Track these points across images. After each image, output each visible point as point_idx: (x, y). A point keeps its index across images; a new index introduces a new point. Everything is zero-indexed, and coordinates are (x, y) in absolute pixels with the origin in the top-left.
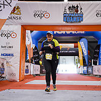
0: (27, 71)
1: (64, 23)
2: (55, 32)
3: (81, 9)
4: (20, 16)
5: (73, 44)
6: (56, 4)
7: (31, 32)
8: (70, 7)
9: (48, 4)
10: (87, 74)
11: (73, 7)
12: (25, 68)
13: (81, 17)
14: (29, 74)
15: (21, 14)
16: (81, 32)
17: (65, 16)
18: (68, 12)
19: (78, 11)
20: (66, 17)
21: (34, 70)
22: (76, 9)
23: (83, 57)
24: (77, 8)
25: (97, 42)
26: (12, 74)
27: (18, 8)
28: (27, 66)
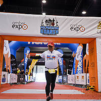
0: (4, 80)
2: (33, 43)
3: (57, 22)
6: (34, 17)
7: (10, 42)
8: (47, 21)
10: (62, 82)
12: (2, 77)
14: (6, 83)
16: (57, 44)
18: (45, 25)
19: (54, 24)
20: (43, 29)
21: (12, 79)
22: (52, 22)
23: (59, 67)
24: (54, 22)
25: (72, 53)
28: (4, 75)
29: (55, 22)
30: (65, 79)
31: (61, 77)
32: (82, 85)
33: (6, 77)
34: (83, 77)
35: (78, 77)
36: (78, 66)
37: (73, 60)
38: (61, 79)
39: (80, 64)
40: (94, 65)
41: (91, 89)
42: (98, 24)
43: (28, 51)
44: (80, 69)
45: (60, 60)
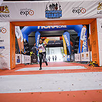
0: (18, 61)
1: (46, 19)
3: (60, 7)
4: (8, 14)
5: (59, 38)
6: (39, 3)
8: (50, 5)
9: (32, 3)
10: (70, 61)
11: (53, 5)
13: (60, 13)
15: (9, 12)
18: (49, 9)
19: (57, 8)
20: (48, 14)
23: (67, 48)
25: (77, 35)
26: (5, 64)
27: (6, 7)
29: (58, 6)
30: (72, 58)
31: (69, 56)
32: (87, 62)
33: (20, 58)
34: (87, 54)
35: (83, 55)
36: (83, 46)
37: (79, 41)
38: (69, 58)
39: (85, 44)
40: (96, 42)
42: (98, 5)
44: (85, 48)
45: (67, 41)
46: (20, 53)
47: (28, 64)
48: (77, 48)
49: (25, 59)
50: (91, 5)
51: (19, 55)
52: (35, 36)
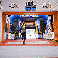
0: (7, 37)
3: (35, 3)
4: (2, 7)
5: (33, 23)
14: (8, 39)
15: (2, 6)
17: (26, 7)
21: (11, 37)
23: (38, 30)
24: (33, 3)
25: (45, 22)
28: (7, 35)
34: (51, 34)
35: (48, 34)
36: (49, 29)
37: (46, 25)
38: (39, 36)
39: (50, 27)
41: (55, 40)
43: (20, 21)
44: (50, 30)
45: (38, 25)
46: (8, 32)
47: (13, 39)
48: (45, 30)
49: (11, 36)
50: (55, 3)
51: (7, 33)
52: (17, 22)
